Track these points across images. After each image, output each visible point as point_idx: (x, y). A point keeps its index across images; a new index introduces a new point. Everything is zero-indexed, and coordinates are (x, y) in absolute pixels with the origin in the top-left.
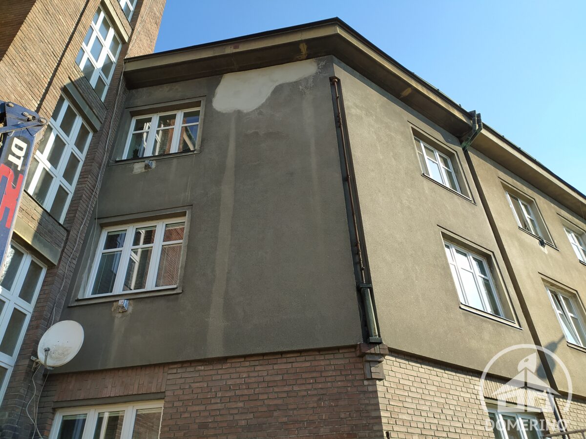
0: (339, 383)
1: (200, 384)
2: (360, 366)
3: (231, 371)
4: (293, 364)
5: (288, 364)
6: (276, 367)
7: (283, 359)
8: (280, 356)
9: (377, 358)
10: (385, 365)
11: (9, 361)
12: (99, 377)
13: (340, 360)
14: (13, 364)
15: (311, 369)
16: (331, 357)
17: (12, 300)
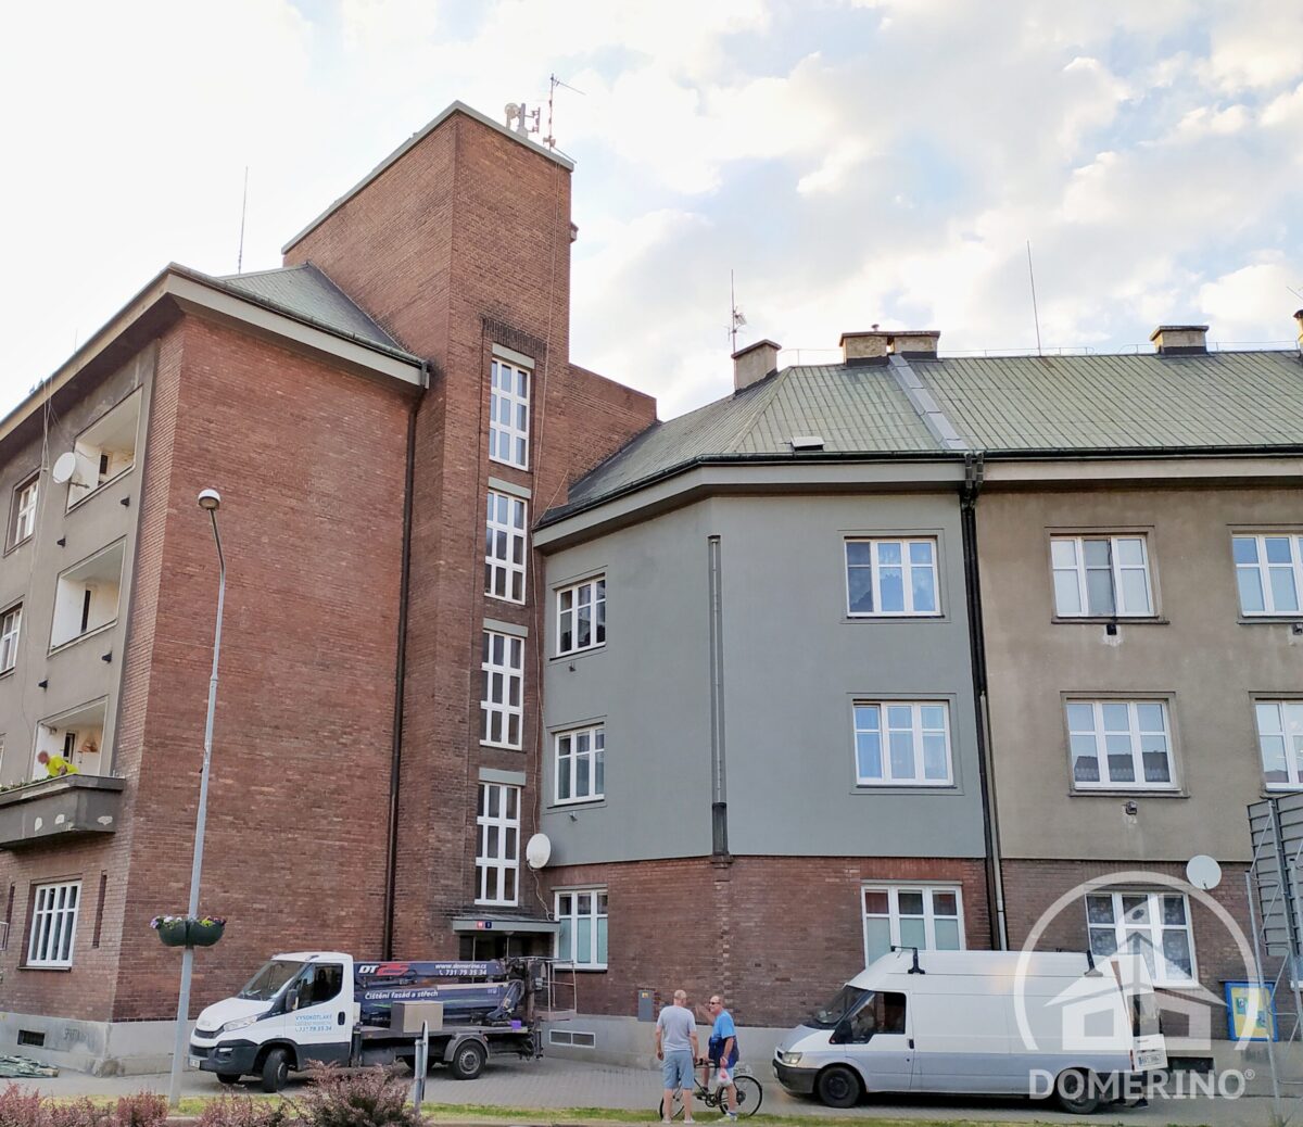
0: (701, 883)
1: (626, 878)
2: (712, 871)
3: (641, 870)
5: (673, 867)
6: (666, 869)
9: (722, 866)
10: (734, 868)
11: (514, 864)
12: (570, 869)
13: (702, 866)
14: (518, 864)
15: (686, 872)
16: (696, 862)
17: (503, 823)
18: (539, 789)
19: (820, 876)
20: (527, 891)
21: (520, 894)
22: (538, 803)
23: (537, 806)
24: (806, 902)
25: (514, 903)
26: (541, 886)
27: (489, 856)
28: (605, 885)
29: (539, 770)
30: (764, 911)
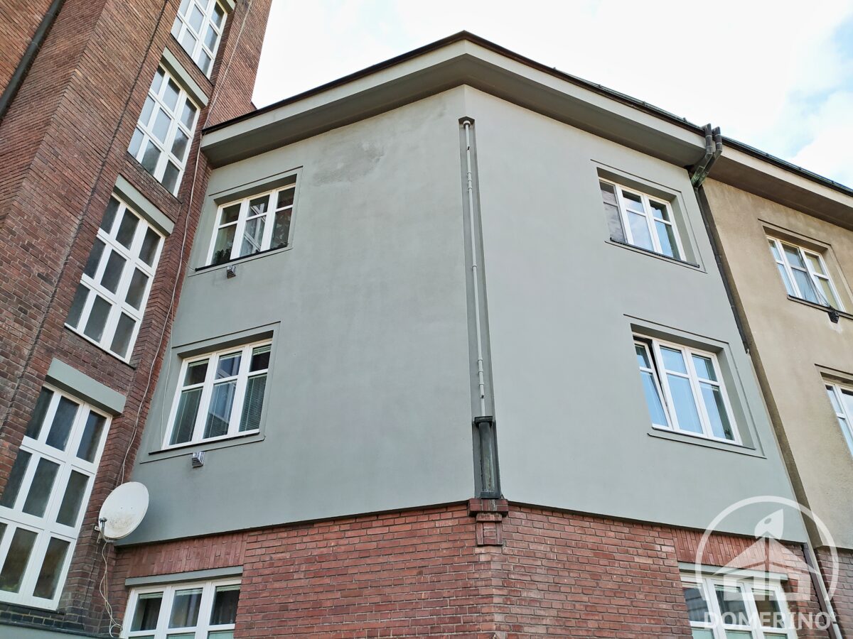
0: (444, 551)
1: (283, 554)
2: (472, 528)
3: (317, 537)
4: (390, 527)
5: (385, 528)
6: (370, 532)
7: (379, 521)
8: (376, 518)
9: (492, 518)
10: (508, 525)
11: (71, 534)
12: (173, 547)
13: (447, 521)
14: (76, 536)
15: (412, 534)
16: (436, 517)
17: (68, 460)
18: (141, 426)
19: (627, 552)
20: (81, 584)
21: (65, 589)
22: (136, 445)
23: (132, 451)
24: (615, 593)
25: (52, 604)
26: (111, 578)
27: (26, 510)
28: (238, 570)
29: (147, 401)
30: (556, 605)
